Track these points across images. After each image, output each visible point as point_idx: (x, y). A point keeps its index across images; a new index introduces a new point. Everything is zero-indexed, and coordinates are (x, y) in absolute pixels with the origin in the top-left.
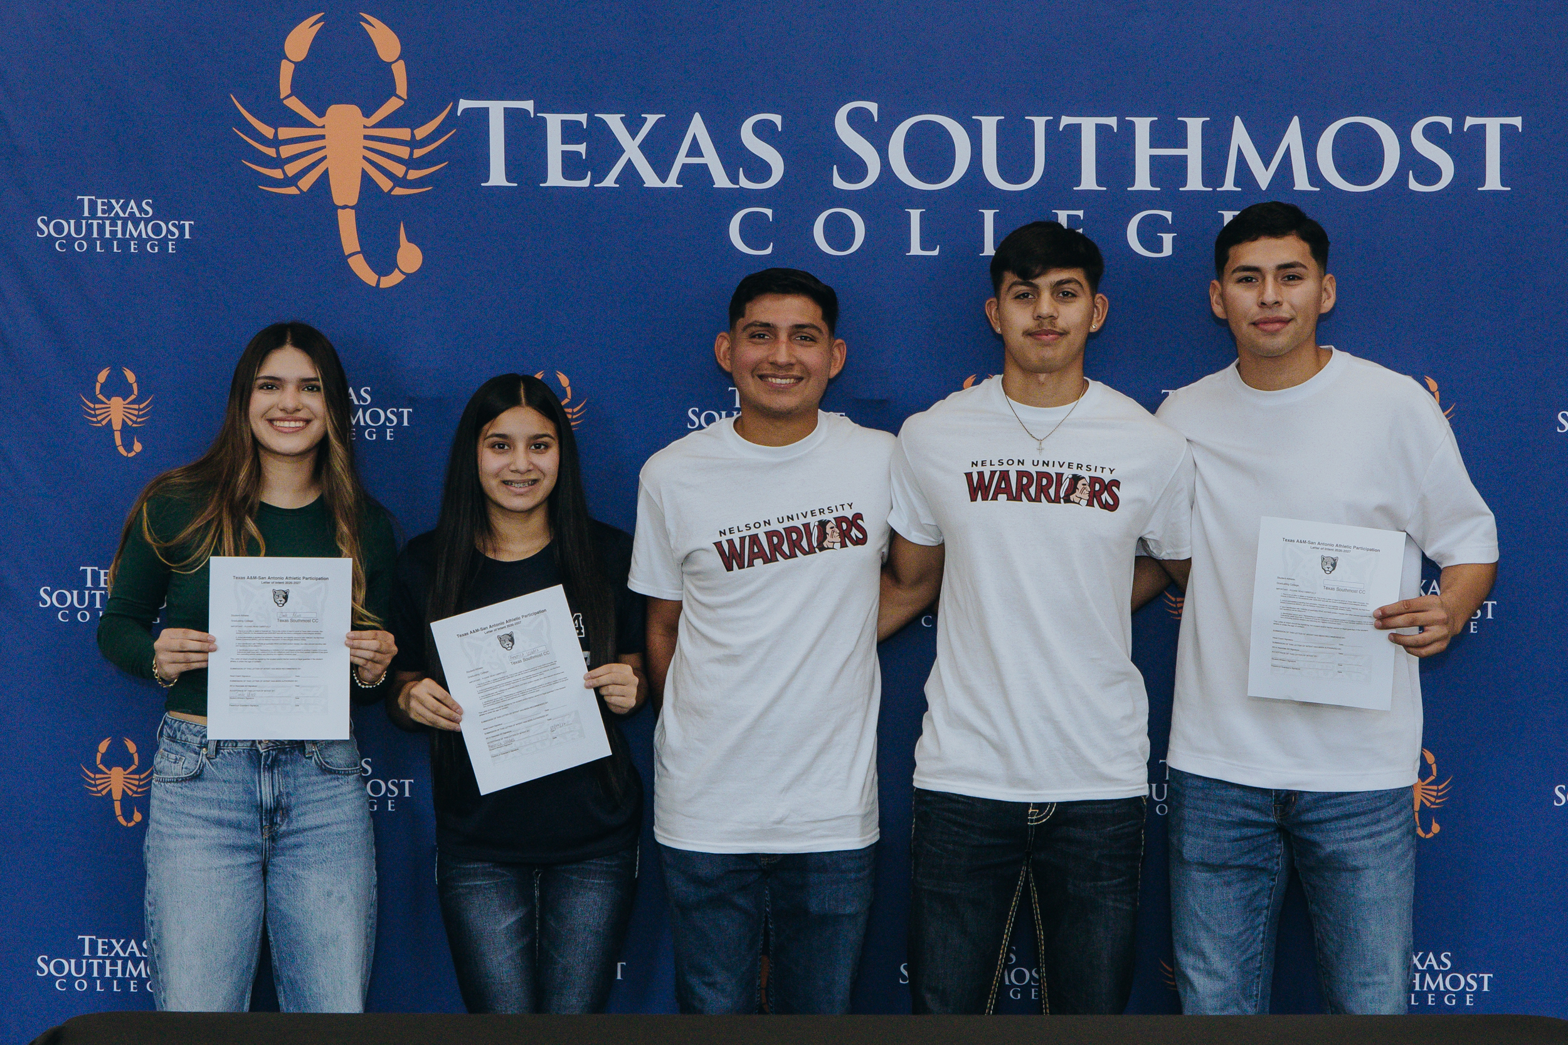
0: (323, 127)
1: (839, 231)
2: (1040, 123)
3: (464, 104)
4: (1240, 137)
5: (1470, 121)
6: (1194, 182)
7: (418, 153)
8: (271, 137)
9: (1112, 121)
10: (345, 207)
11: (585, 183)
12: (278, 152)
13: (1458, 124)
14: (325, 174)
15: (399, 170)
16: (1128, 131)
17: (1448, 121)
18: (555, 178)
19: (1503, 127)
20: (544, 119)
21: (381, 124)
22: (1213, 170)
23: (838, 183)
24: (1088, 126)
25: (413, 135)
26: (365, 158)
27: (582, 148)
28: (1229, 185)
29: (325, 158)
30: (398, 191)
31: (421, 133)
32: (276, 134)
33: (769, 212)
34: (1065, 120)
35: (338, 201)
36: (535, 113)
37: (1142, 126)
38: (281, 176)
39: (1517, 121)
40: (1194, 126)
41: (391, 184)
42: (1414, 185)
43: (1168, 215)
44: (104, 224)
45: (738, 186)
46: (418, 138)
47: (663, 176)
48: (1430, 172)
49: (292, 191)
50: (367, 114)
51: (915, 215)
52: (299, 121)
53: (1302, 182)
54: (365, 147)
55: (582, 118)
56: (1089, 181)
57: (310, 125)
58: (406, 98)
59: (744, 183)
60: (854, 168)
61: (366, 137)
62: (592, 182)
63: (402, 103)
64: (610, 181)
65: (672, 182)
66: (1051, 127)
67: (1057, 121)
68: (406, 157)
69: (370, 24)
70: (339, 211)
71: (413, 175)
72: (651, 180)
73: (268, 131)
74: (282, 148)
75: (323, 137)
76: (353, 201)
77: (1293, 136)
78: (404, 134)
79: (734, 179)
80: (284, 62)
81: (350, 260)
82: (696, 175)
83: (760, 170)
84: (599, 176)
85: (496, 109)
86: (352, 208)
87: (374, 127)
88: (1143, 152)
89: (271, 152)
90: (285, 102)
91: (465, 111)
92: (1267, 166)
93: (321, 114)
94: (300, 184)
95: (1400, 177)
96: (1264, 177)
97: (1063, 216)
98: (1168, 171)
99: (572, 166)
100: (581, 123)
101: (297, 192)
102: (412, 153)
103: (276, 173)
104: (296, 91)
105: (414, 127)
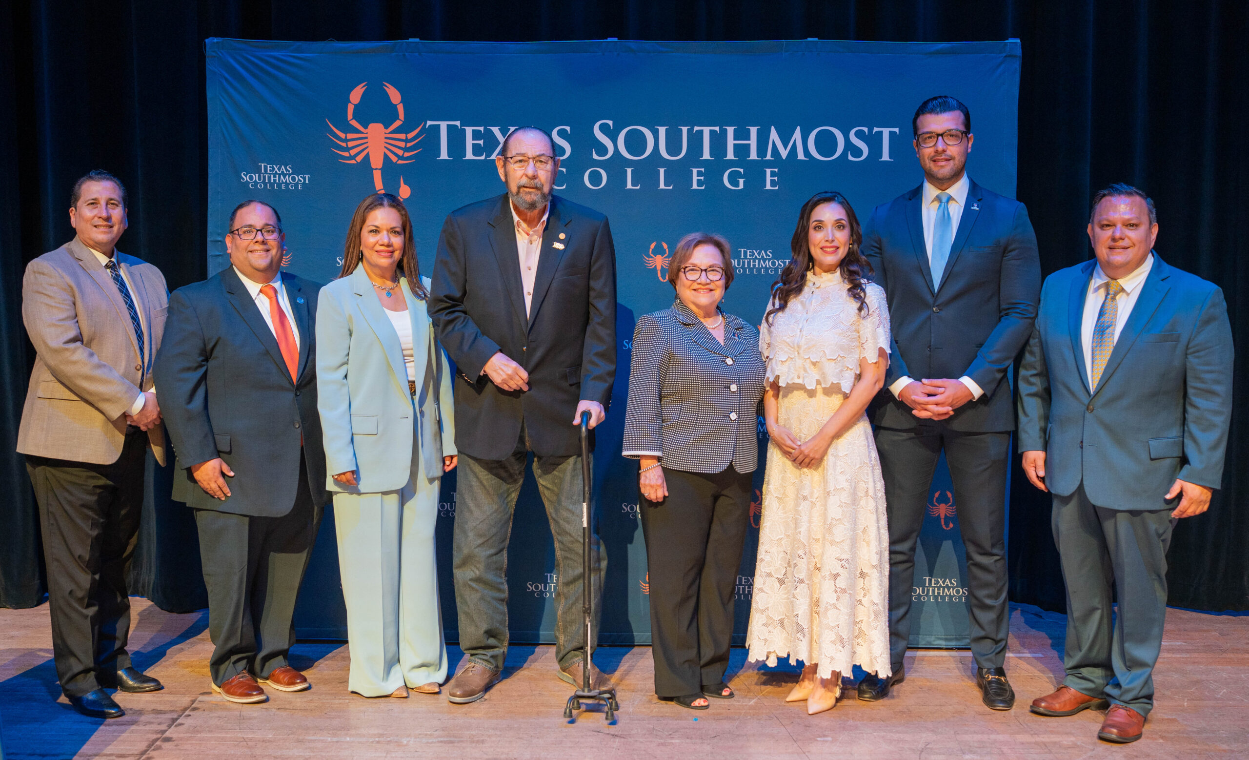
0: (367, 133)
1: (595, 178)
2: (685, 130)
3: (429, 123)
4: (774, 135)
5: (876, 129)
6: (753, 156)
7: (409, 145)
8: (344, 138)
9: (717, 129)
10: (376, 169)
11: (483, 158)
12: (347, 145)
13: (870, 130)
14: (368, 154)
15: (400, 152)
16: (724, 133)
17: (866, 129)
18: (469, 155)
19: (890, 132)
20: (465, 129)
21: (392, 132)
22: (762, 151)
23: (595, 156)
24: (706, 130)
25: (406, 137)
26: (385, 147)
27: (481, 142)
28: (769, 157)
29: (368, 147)
30: (400, 162)
31: (410, 136)
32: (346, 137)
34: (696, 128)
35: (373, 166)
36: (461, 127)
37: (730, 130)
38: (348, 155)
39: (897, 130)
40: (754, 130)
41: (397, 159)
42: (850, 158)
43: (742, 170)
44: (271, 176)
46: (409, 138)
48: (858, 152)
49: (353, 162)
50: (386, 127)
51: (629, 171)
53: (801, 156)
54: (386, 143)
55: (482, 129)
56: (706, 155)
57: (360, 132)
58: (403, 120)
60: (603, 150)
61: (386, 138)
62: (486, 158)
63: (402, 122)
66: (690, 132)
67: (692, 129)
68: (404, 146)
69: (386, 86)
70: (374, 171)
71: (407, 154)
73: (342, 135)
74: (348, 143)
75: (366, 138)
76: (380, 166)
77: (797, 135)
78: (402, 136)
80: (349, 104)
81: (379, 193)
84: (489, 154)
85: (443, 125)
86: (379, 169)
87: (389, 133)
88: (731, 142)
89: (344, 145)
90: (350, 122)
91: (430, 126)
92: (785, 148)
93: (366, 127)
94: (357, 159)
95: (844, 154)
96: (784, 153)
97: (695, 171)
98: (742, 151)
99: (477, 150)
100: (480, 131)
101: (355, 162)
102: (406, 145)
103: (346, 154)
104: (354, 117)
105: (407, 133)
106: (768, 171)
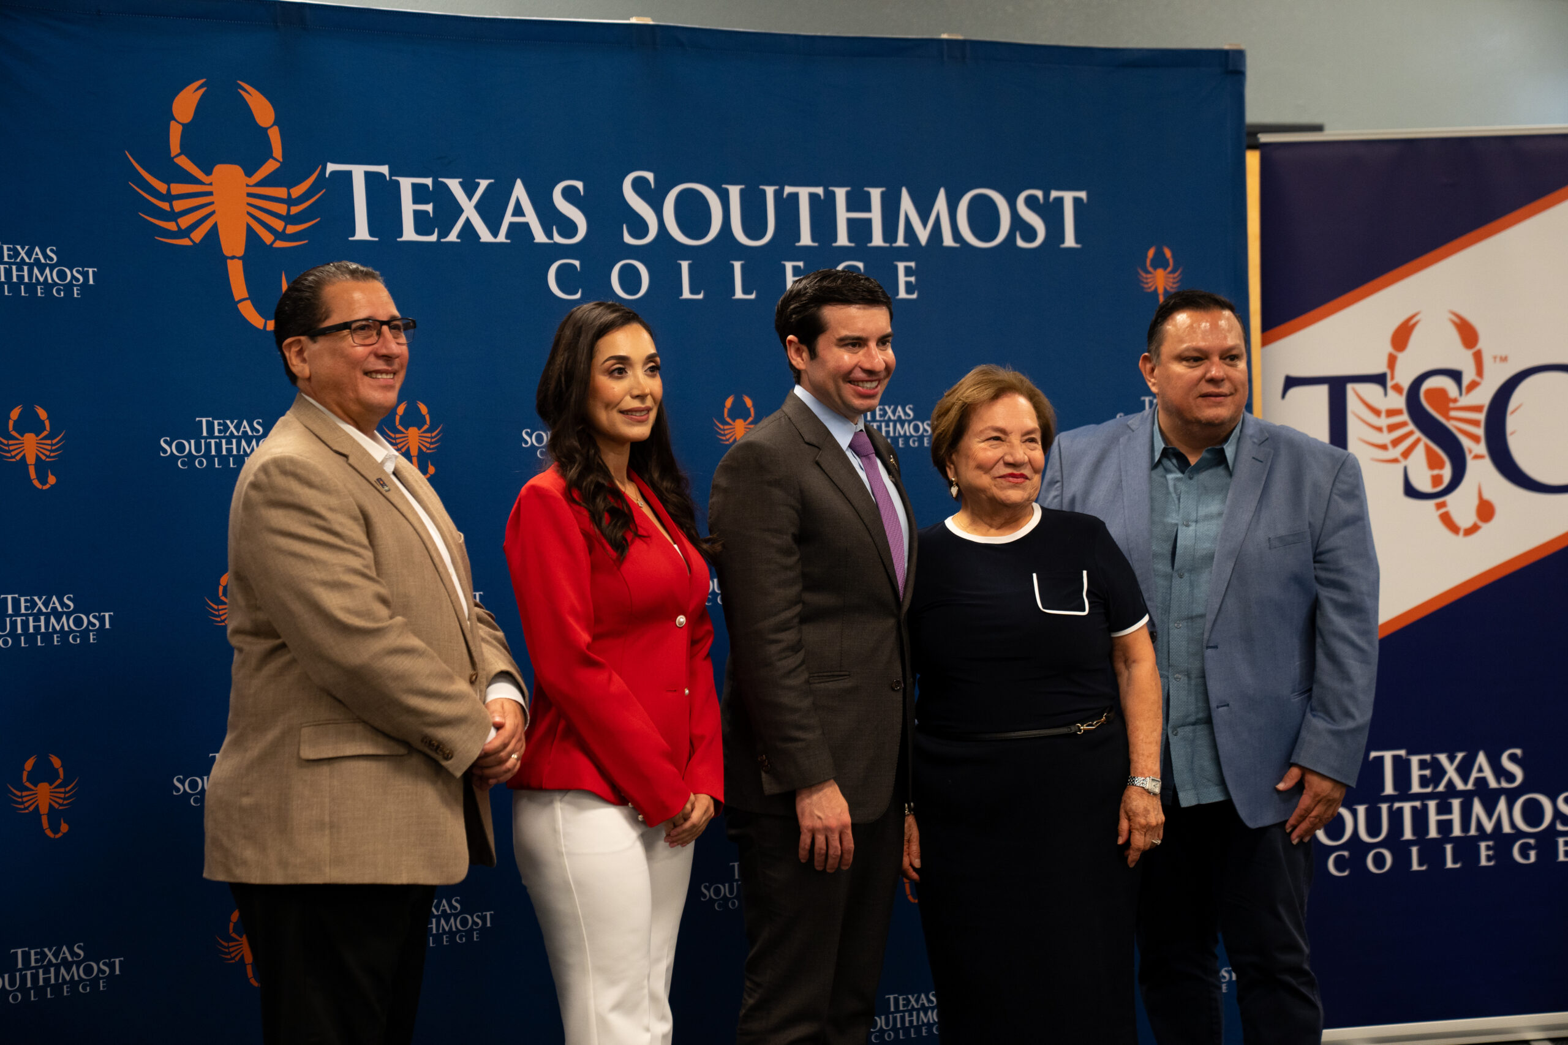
0: (211, 184)
1: (630, 279)
2: (770, 191)
3: (331, 167)
4: (907, 205)
5: (1055, 194)
6: (877, 240)
7: (295, 210)
8: (164, 192)
9: (820, 191)
10: (233, 258)
11: (433, 238)
12: (171, 206)
13: (1047, 196)
14: (215, 227)
15: (279, 225)
16: (831, 197)
17: (1041, 194)
18: (409, 233)
19: (1076, 199)
20: (398, 183)
21: (261, 184)
22: (890, 232)
23: (628, 239)
24: (804, 193)
25: (289, 194)
26: (249, 213)
27: (429, 208)
28: (900, 242)
29: (213, 213)
30: (279, 244)
31: (297, 191)
32: (169, 190)
33: (577, 263)
34: (788, 190)
35: (227, 252)
36: (391, 176)
37: (841, 194)
38: (176, 229)
39: (1085, 195)
40: (876, 194)
41: (272, 238)
42: (1020, 243)
44: (11, 269)
45: (552, 241)
46: (294, 196)
47: (495, 233)
48: (1029, 233)
49: (185, 242)
50: (249, 173)
51: (685, 265)
52: (188, 178)
53: (948, 241)
54: (250, 205)
55: (429, 181)
56: (806, 239)
57: (197, 181)
58: (281, 160)
59: (558, 239)
60: (639, 227)
61: (249, 195)
62: (440, 237)
63: (278, 165)
64: (453, 237)
65: (502, 238)
66: (778, 194)
67: (782, 190)
68: (284, 213)
69: (244, 90)
70: (229, 261)
71: (291, 229)
72: (485, 236)
73: (162, 187)
74: (175, 203)
75: (210, 194)
76: (240, 252)
77: (941, 204)
78: (281, 192)
79: (549, 235)
80: (173, 123)
81: (240, 306)
82: (520, 231)
83: (569, 228)
84: (444, 233)
85: (358, 173)
86: (239, 258)
87: (255, 185)
88: (842, 214)
89: (165, 206)
90: (176, 160)
91: (333, 173)
92: (925, 226)
93: (208, 172)
94: (192, 235)
95: (1011, 237)
96: (923, 235)
97: (789, 266)
98: (860, 230)
99: (422, 223)
100: (426, 186)
101: (190, 243)
102: (289, 210)
103: (171, 226)
104: (185, 150)
105: (290, 186)
106: (901, 266)
